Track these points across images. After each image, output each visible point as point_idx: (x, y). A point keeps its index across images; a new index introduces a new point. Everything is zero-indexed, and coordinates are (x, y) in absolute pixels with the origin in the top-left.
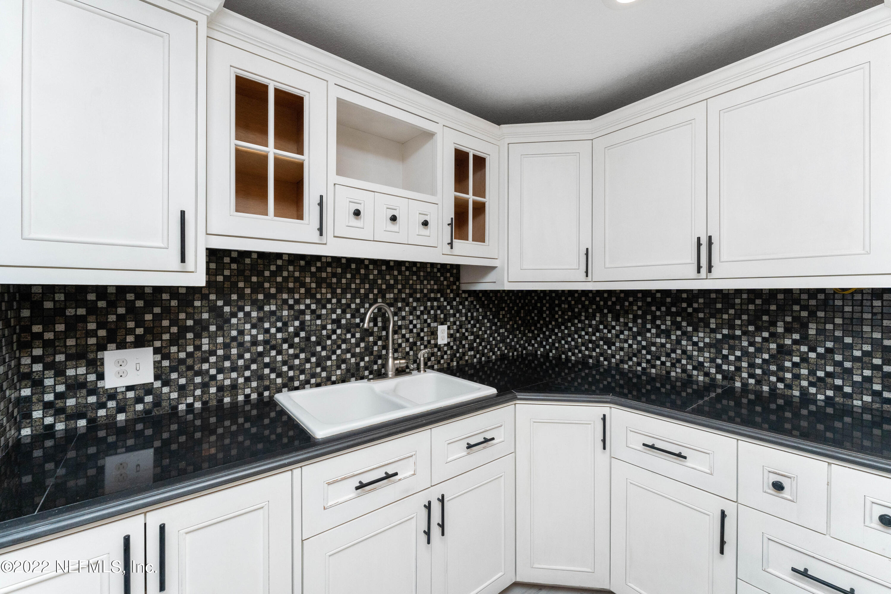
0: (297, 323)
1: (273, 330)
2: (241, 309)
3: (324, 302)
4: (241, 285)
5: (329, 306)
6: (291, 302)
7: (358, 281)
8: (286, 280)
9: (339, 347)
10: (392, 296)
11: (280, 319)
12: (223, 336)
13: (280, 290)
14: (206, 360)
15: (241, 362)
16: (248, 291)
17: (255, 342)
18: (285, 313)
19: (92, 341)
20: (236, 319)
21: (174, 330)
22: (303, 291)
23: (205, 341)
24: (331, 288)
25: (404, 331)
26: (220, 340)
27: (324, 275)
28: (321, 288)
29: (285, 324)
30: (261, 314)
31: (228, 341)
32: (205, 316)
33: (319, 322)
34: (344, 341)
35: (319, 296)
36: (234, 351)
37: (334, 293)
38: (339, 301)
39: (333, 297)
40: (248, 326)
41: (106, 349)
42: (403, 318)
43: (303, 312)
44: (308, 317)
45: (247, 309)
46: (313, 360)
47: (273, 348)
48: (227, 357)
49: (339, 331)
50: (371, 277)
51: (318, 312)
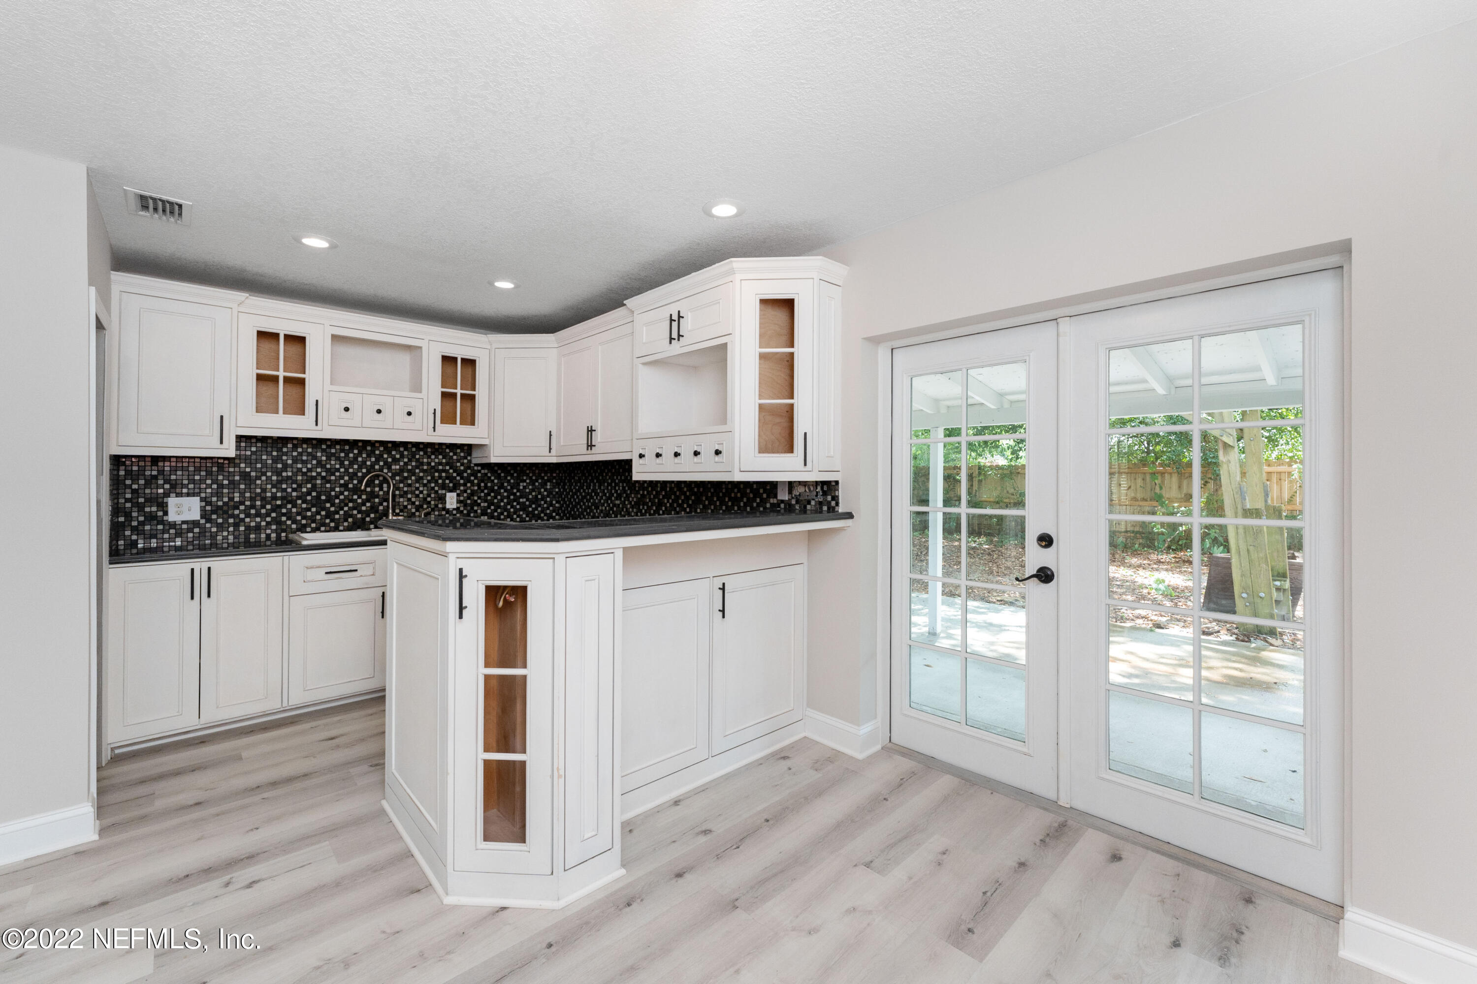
0: (309, 486)
1: (289, 490)
2: (264, 474)
3: (333, 470)
4: (264, 457)
5: (337, 474)
6: (304, 470)
7: (364, 456)
8: (300, 454)
9: (347, 505)
10: (398, 467)
11: (295, 482)
12: (250, 492)
13: (295, 461)
14: (238, 508)
15: (263, 511)
16: (270, 462)
17: (274, 498)
18: (299, 478)
19: (161, 491)
20: (260, 481)
21: (215, 486)
22: (314, 462)
23: (237, 495)
24: (340, 460)
25: (409, 496)
26: (248, 495)
27: (333, 451)
28: (330, 460)
29: (300, 486)
30: (280, 478)
31: (253, 495)
32: (237, 478)
33: (328, 485)
34: (352, 501)
35: (328, 466)
36: (258, 503)
37: (342, 464)
38: (347, 470)
39: (341, 467)
40: (269, 486)
41: (169, 497)
42: (409, 485)
43: (315, 478)
44: (319, 482)
45: (269, 474)
46: (323, 513)
47: (289, 502)
48: (253, 506)
49: (346, 493)
50: (377, 452)
51: (328, 478)
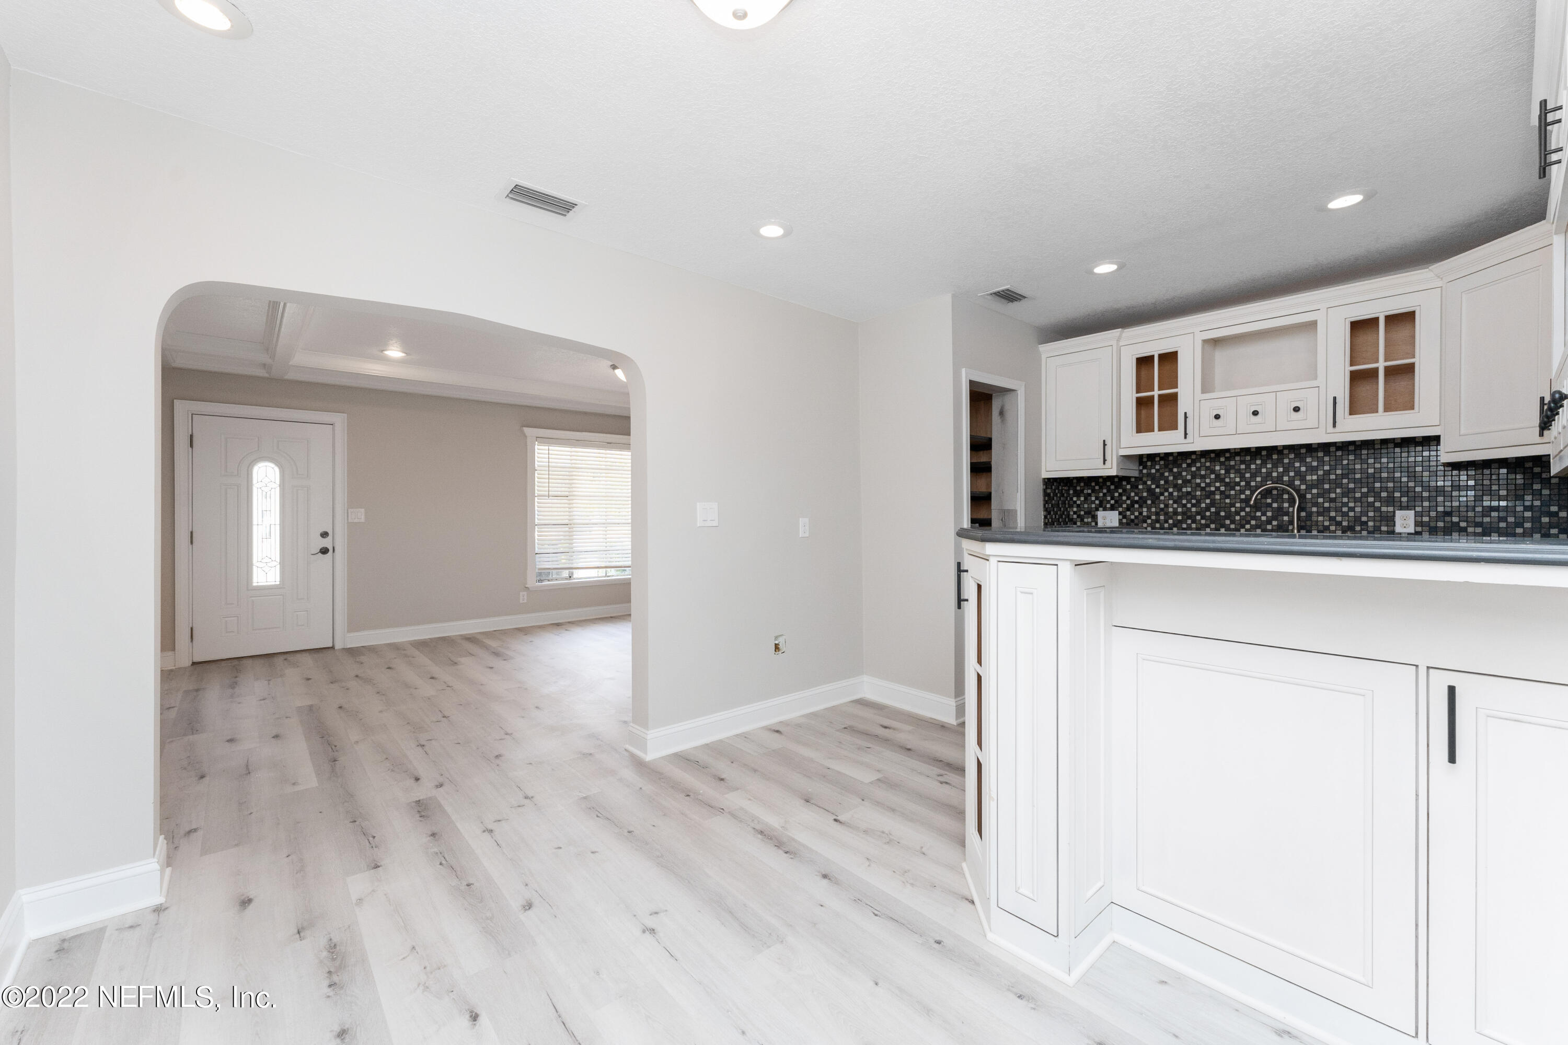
0: (1208, 501)
1: (1189, 505)
2: (1167, 490)
3: (1232, 484)
4: (1166, 474)
5: (1238, 488)
6: (1203, 485)
7: (1269, 466)
8: (1199, 469)
9: (1248, 522)
10: (1315, 477)
11: (1194, 497)
12: (1155, 507)
13: (1194, 476)
14: (1145, 522)
15: (1166, 525)
16: (1171, 478)
17: (1175, 513)
18: (1198, 493)
19: (1093, 506)
20: (1163, 497)
21: (1129, 502)
22: (1213, 476)
23: (1145, 510)
24: (1240, 473)
25: (1333, 514)
26: (1153, 510)
27: (1232, 463)
28: (1230, 473)
29: (1199, 502)
30: (1180, 494)
31: (1158, 511)
32: (1145, 494)
33: (1228, 501)
34: (1255, 518)
35: (1227, 480)
36: (1162, 518)
37: (1242, 477)
38: (1248, 484)
39: (1241, 481)
40: (1171, 502)
41: (1098, 510)
42: (1332, 500)
43: (1213, 493)
44: (1218, 497)
45: (1171, 490)
47: (1189, 518)
48: (1158, 521)
49: (1248, 509)
50: (1286, 461)
51: (1227, 493)
